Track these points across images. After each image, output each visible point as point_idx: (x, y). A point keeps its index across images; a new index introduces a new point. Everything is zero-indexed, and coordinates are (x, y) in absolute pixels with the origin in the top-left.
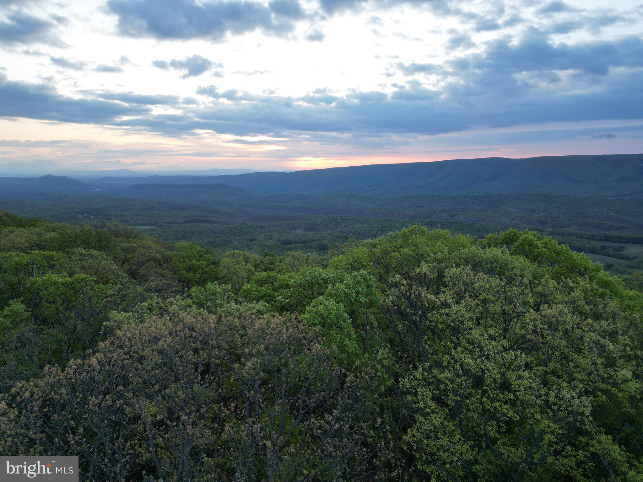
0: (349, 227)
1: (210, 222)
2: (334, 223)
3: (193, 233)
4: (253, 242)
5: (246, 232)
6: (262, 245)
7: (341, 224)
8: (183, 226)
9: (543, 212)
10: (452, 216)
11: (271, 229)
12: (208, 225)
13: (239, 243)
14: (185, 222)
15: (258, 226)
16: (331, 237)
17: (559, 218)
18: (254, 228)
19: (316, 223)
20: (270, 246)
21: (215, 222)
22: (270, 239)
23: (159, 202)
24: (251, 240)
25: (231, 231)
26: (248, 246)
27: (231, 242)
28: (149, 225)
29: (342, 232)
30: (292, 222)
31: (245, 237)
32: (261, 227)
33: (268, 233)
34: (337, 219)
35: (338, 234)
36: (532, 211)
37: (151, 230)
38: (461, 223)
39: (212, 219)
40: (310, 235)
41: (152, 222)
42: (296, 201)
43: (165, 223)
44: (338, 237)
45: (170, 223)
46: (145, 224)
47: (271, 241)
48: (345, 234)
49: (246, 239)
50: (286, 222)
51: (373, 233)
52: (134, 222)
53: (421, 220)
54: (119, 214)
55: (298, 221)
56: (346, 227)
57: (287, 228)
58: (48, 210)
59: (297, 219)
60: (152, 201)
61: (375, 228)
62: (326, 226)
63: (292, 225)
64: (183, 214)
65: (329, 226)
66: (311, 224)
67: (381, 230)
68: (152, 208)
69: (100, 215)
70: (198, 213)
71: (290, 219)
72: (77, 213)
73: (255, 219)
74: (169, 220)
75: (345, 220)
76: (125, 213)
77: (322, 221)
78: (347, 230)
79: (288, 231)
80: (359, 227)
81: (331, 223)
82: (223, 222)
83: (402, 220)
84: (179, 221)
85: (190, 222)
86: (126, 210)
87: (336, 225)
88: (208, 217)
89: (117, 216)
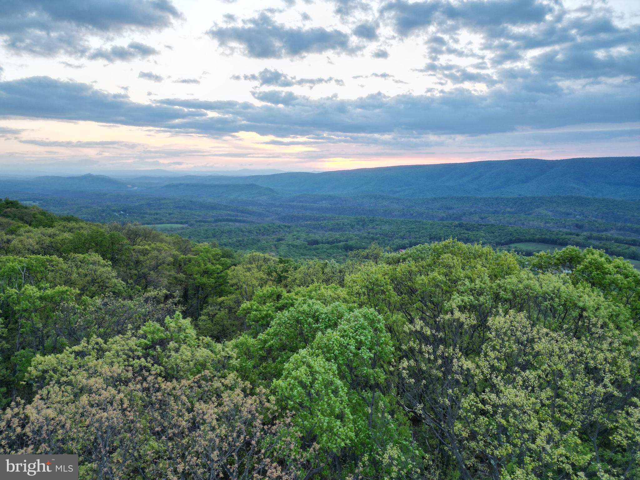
0: (376, 228)
1: (239, 221)
2: (361, 223)
3: (222, 232)
4: (281, 242)
5: (274, 232)
6: (289, 245)
7: (368, 225)
8: (214, 225)
9: (580, 215)
10: (482, 219)
11: (299, 229)
12: (237, 224)
13: (267, 242)
14: (216, 221)
15: (285, 226)
16: (358, 238)
17: (596, 221)
18: (281, 228)
19: (343, 224)
20: (297, 246)
21: (244, 222)
22: (297, 239)
23: (191, 202)
24: (279, 240)
25: (260, 230)
26: (275, 245)
27: (259, 241)
28: (181, 223)
29: (369, 233)
30: (320, 223)
31: (274, 236)
32: (289, 227)
33: (295, 233)
34: (364, 220)
35: (365, 235)
36: (568, 214)
37: (183, 228)
38: (493, 225)
39: (241, 218)
40: (337, 235)
41: (184, 221)
42: (324, 202)
43: (196, 221)
44: (365, 238)
45: (200, 221)
46: (177, 223)
47: (298, 241)
48: (372, 235)
49: (273, 239)
50: (314, 223)
51: (401, 234)
52: (167, 220)
53: (450, 222)
54: (153, 212)
55: (325, 222)
56: (373, 228)
57: (314, 228)
58: (87, 207)
59: (325, 220)
60: (184, 200)
61: (403, 229)
62: (353, 227)
63: (319, 225)
64: (214, 213)
65: (356, 226)
66: (338, 225)
67: (409, 232)
68: (184, 207)
69: (135, 213)
70: (228, 212)
71: (318, 219)
72: (114, 211)
73: (283, 219)
74: (200, 219)
75: (372, 221)
76: (159, 212)
77: (349, 222)
78: (374, 231)
79: (315, 231)
80: (386, 228)
81: (358, 224)
82: (252, 222)
83: (431, 222)
84: (209, 220)
85: (220, 221)
86: (160, 209)
87: (363, 225)
88: (237, 216)
89: (151, 214)
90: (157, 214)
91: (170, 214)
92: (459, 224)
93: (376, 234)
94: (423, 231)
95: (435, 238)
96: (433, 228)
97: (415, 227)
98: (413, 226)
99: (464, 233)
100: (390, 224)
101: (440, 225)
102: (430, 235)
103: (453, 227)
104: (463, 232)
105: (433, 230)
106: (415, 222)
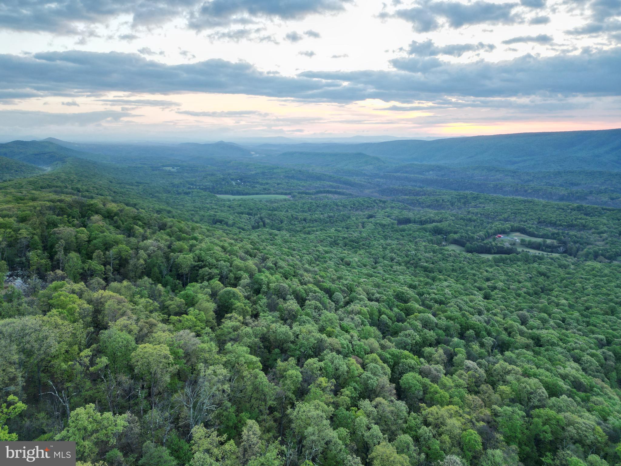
0: (479, 207)
1: (339, 193)
2: (462, 201)
4: (370, 219)
7: (470, 203)
8: (313, 197)
10: (612, 200)
12: (336, 196)
13: (357, 219)
14: (317, 193)
15: (380, 201)
19: (443, 200)
20: (384, 225)
21: (343, 194)
25: (354, 205)
29: (469, 212)
30: (418, 198)
32: (384, 202)
34: (467, 197)
35: (464, 214)
37: (287, 199)
39: (341, 190)
40: (431, 213)
41: (289, 191)
42: (431, 173)
43: (298, 193)
45: (304, 193)
47: (388, 219)
48: (471, 216)
49: (365, 215)
50: (412, 197)
51: (506, 215)
52: (274, 191)
53: (567, 203)
54: (264, 182)
55: (424, 197)
56: (475, 207)
57: (410, 204)
58: (212, 175)
59: (425, 194)
60: (294, 170)
61: (509, 210)
62: (452, 204)
63: (417, 200)
64: (318, 184)
65: (456, 204)
66: (437, 201)
67: (515, 213)
68: (293, 177)
69: (249, 182)
70: (331, 183)
71: (417, 194)
72: (232, 179)
73: (383, 192)
74: (303, 190)
75: (476, 198)
76: (269, 181)
77: (450, 198)
78: (475, 210)
79: (411, 207)
80: (489, 207)
81: (459, 201)
82: (351, 194)
83: (543, 201)
84: (311, 191)
85: (321, 192)
86: (271, 178)
87: (465, 203)
88: (338, 188)
89: (262, 184)
90: (267, 184)
91: (278, 184)
92: (578, 207)
93: (477, 214)
94: (532, 213)
95: (544, 222)
96: (544, 210)
97: (523, 208)
98: (522, 207)
99: (580, 219)
100: (495, 203)
101: (554, 207)
102: (539, 218)
103: (569, 211)
104: (580, 217)
105: (543, 213)
106: (525, 201)
